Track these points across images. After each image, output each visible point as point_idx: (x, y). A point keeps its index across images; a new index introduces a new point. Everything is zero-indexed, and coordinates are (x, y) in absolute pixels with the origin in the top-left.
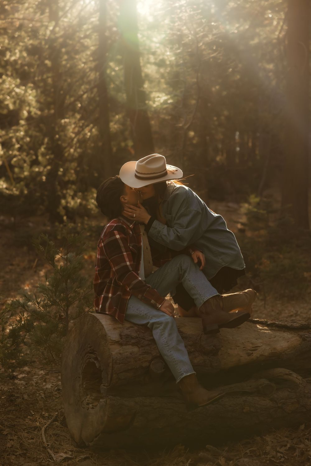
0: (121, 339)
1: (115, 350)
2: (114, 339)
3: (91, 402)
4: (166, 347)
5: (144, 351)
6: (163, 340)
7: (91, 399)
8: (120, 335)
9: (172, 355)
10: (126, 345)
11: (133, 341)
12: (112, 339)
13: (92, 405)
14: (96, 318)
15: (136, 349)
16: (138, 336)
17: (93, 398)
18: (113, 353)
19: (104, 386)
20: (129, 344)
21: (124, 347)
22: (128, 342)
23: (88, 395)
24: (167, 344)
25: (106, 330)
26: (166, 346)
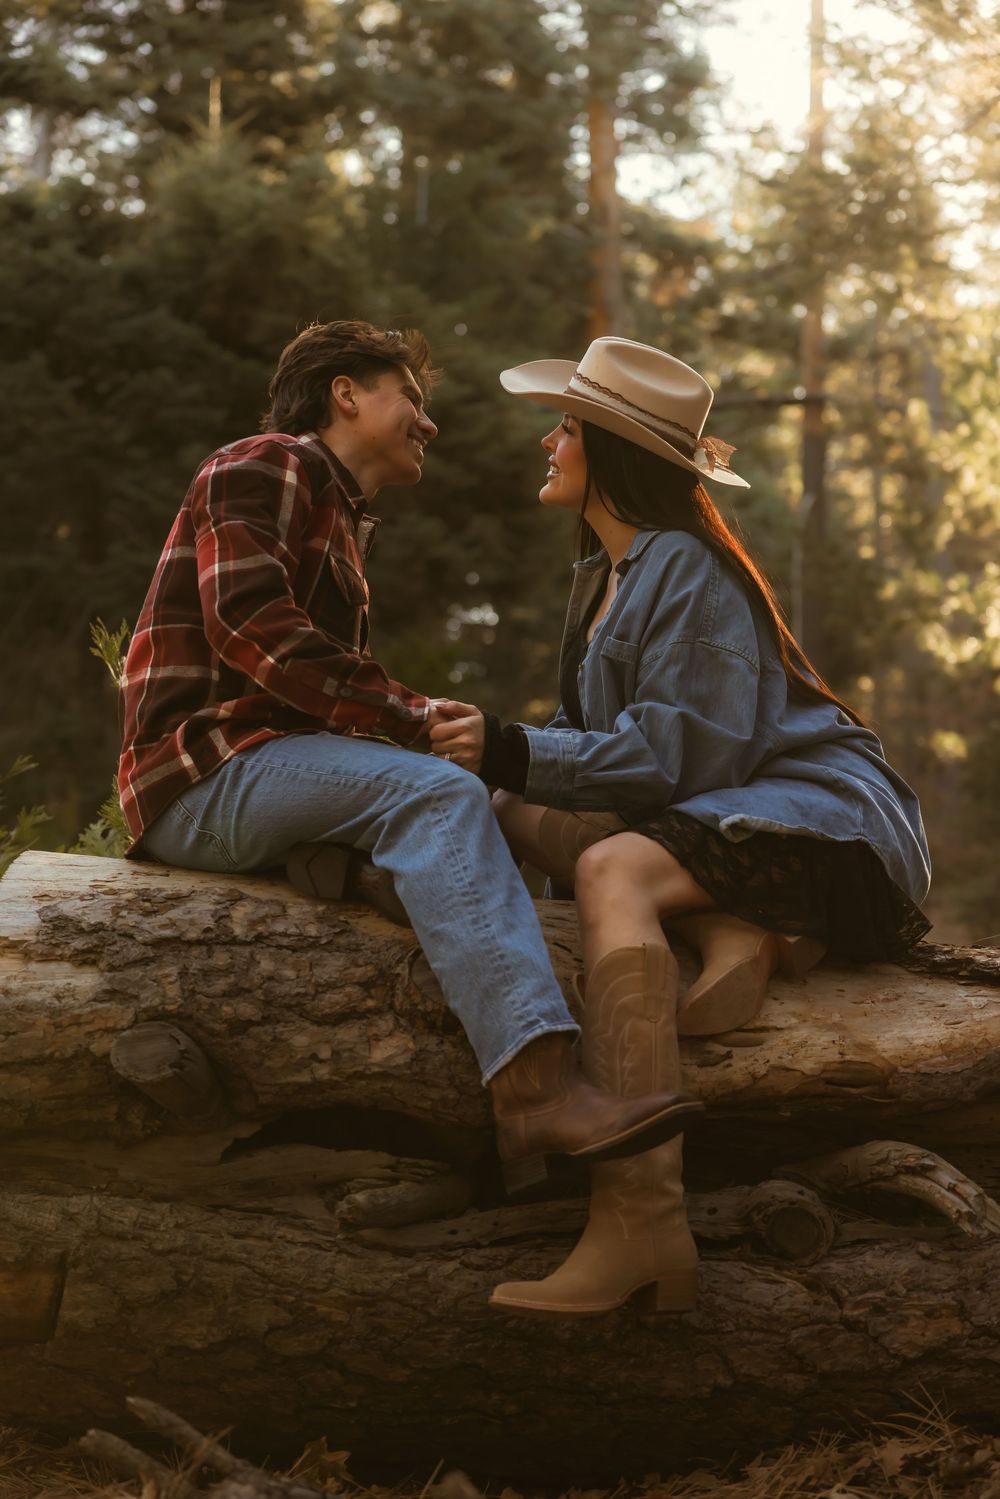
4: (470, 903)
6: (458, 876)
9: (493, 938)
10: (46, 958)
11: (78, 943)
15: (86, 979)
20: (61, 958)
21: (34, 966)
22: (56, 946)
24: (475, 893)
26: (467, 899)
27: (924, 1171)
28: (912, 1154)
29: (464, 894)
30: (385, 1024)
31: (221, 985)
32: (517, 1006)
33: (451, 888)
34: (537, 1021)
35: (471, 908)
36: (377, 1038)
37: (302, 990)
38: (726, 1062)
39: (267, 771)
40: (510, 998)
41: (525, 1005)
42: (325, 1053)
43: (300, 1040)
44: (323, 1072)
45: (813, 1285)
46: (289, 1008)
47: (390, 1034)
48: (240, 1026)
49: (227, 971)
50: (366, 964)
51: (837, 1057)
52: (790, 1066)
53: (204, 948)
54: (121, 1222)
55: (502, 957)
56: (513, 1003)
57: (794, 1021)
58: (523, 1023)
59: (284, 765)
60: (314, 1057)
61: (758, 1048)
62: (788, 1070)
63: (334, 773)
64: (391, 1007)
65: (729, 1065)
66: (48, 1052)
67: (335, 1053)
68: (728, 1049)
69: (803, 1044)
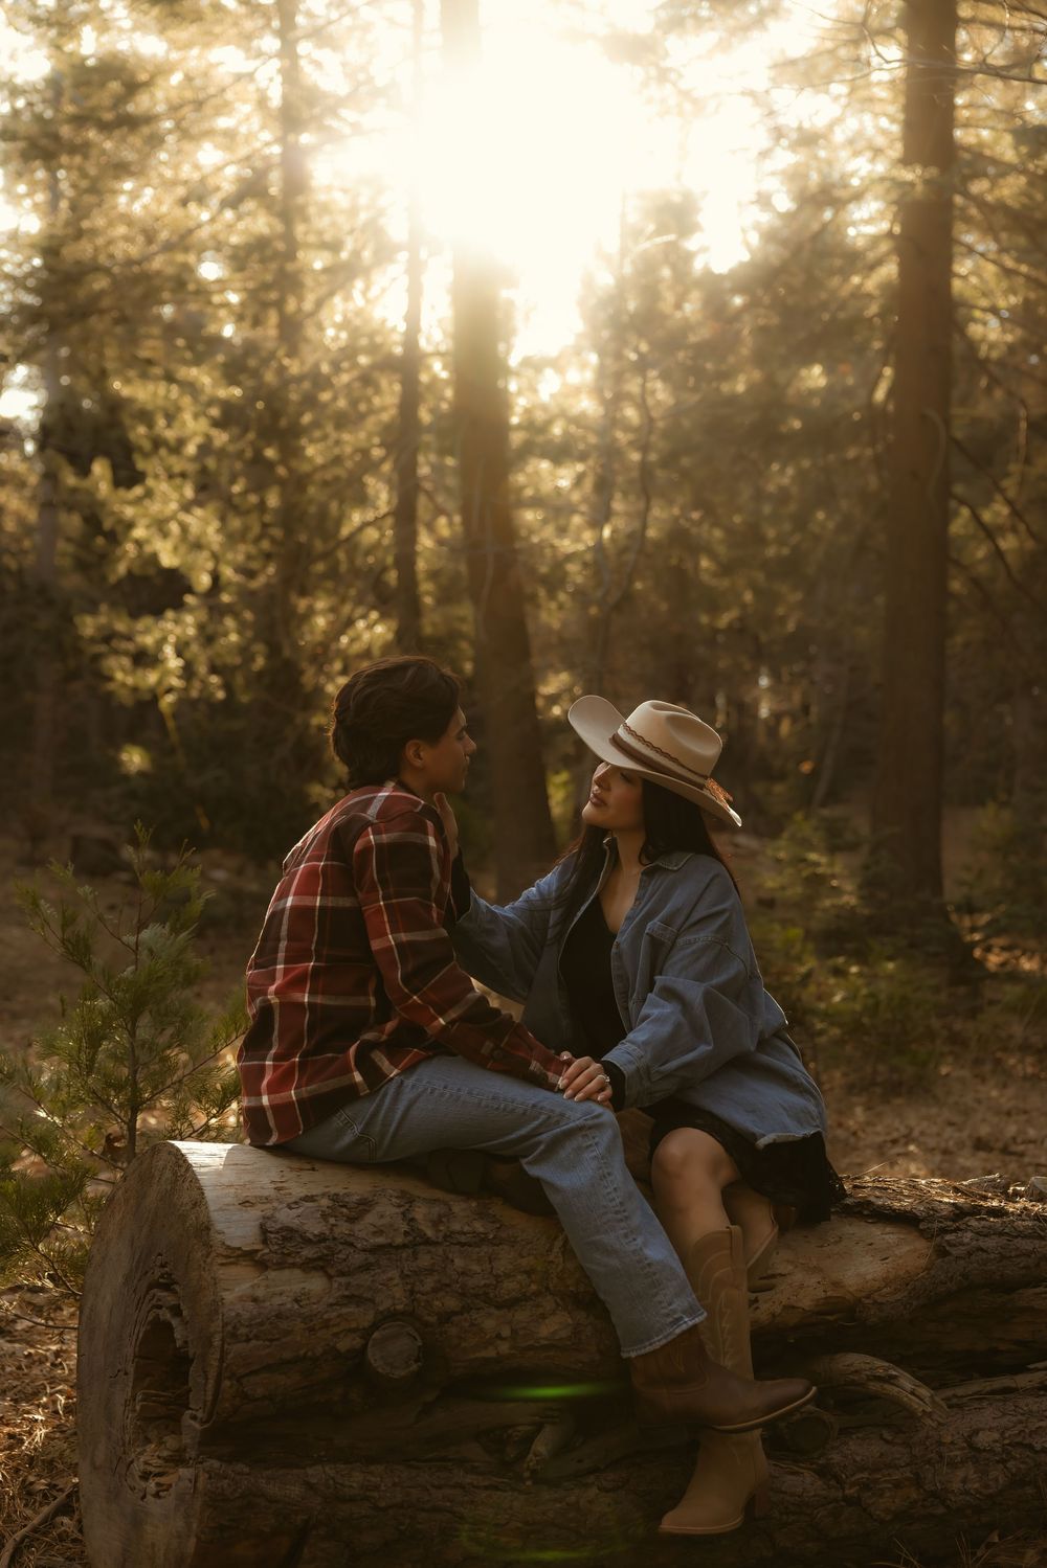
0: (265, 1241)
1: (238, 1288)
2: (235, 1244)
3: (157, 1470)
4: (621, 1220)
5: (347, 1293)
6: (611, 1196)
7: (159, 1457)
8: (264, 1230)
9: (641, 1249)
10: (281, 1266)
11: (308, 1252)
12: (228, 1243)
13: (158, 1484)
14: (185, 1161)
15: (316, 1284)
16: (327, 1232)
17: (165, 1454)
18: (229, 1297)
19: (194, 1418)
20: (293, 1265)
21: (272, 1274)
22: (289, 1255)
23: (148, 1441)
24: (624, 1211)
25: (212, 1207)
26: (619, 1216)
27: (891, 1379)
28: (880, 1366)
29: (617, 1212)
30: (548, 1303)
31: (429, 1283)
32: (665, 1304)
33: (605, 1207)
34: (681, 1318)
35: (623, 1224)
36: (543, 1317)
37: (487, 1282)
38: (755, 1306)
39: (429, 1091)
40: (658, 1298)
41: (670, 1304)
42: (506, 1332)
43: (489, 1324)
44: (504, 1348)
45: (823, 1472)
46: (476, 1296)
47: (553, 1313)
48: (446, 1317)
49: (430, 1271)
50: (529, 1255)
51: (823, 1295)
52: (795, 1305)
53: (410, 1251)
54: (351, 1486)
55: (649, 1265)
56: (660, 1302)
57: (790, 1267)
58: (671, 1319)
59: (445, 1087)
60: (499, 1336)
61: (773, 1292)
62: (793, 1307)
63: (494, 1098)
64: (547, 1288)
65: (757, 1308)
66: (302, 1352)
67: (514, 1332)
68: (755, 1295)
69: (801, 1286)
